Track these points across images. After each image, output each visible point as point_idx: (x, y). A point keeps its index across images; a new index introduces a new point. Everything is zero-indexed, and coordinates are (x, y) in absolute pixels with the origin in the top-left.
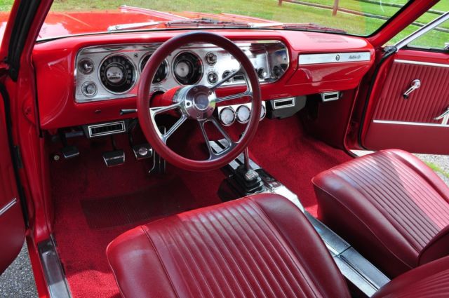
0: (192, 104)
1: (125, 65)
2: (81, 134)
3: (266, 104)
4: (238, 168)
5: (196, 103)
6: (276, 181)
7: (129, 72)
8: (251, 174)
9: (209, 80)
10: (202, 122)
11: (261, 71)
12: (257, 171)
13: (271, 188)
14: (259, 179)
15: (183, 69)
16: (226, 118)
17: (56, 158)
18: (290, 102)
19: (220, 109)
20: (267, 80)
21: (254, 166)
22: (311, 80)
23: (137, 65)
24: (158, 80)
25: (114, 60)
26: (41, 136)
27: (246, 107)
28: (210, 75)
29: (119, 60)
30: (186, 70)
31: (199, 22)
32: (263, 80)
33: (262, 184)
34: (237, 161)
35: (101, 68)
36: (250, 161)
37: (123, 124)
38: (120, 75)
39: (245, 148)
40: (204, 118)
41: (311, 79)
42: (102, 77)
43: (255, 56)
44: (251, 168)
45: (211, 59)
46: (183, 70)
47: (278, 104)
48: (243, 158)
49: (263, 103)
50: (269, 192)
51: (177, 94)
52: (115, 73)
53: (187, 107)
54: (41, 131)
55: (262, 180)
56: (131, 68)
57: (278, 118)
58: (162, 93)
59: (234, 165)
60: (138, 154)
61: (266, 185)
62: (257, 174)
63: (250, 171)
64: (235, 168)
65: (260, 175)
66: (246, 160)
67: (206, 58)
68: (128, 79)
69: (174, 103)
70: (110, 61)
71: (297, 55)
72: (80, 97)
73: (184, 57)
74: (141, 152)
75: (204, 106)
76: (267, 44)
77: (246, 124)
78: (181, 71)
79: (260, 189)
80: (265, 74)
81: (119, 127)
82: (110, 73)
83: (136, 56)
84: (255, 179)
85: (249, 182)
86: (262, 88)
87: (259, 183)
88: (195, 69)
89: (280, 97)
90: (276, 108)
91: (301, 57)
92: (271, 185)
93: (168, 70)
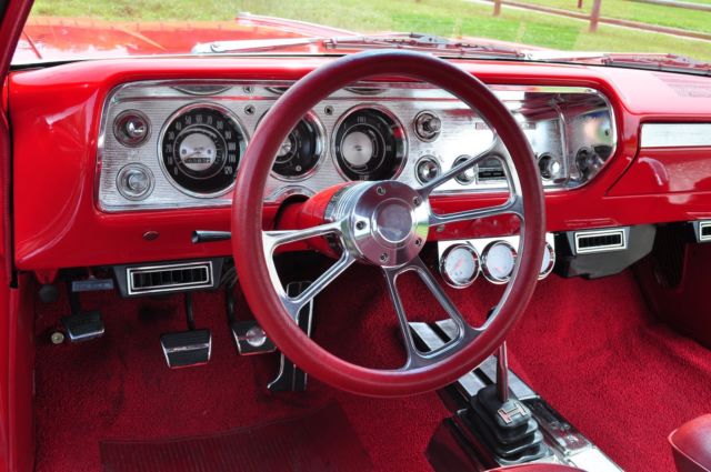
0: (370, 226)
1: (223, 132)
2: (108, 285)
3: (556, 239)
4: (481, 392)
5: (380, 223)
6: (574, 431)
7: (232, 147)
8: (513, 412)
9: (420, 175)
10: (393, 272)
11: (545, 159)
12: (527, 403)
13: (561, 451)
14: (533, 425)
15: (358, 148)
16: (458, 268)
17: (57, 338)
18: (615, 239)
19: (443, 246)
20: (559, 182)
21: (520, 389)
22: (665, 189)
23: (250, 132)
24: (298, 168)
25: (199, 118)
26: (13, 284)
27: (508, 245)
28: (422, 164)
29: (210, 119)
30: (367, 151)
31: (403, 42)
32: (551, 183)
33: (538, 437)
34: (480, 374)
35: (167, 135)
36: (511, 376)
37: (209, 268)
38: (210, 154)
39: (500, 342)
40: (398, 263)
41: (666, 184)
42: (166, 155)
43: (532, 125)
44: (513, 396)
45: (426, 126)
46: (360, 150)
47: (584, 243)
48: (494, 368)
49: (550, 238)
50: (555, 460)
51: (334, 203)
52: (199, 149)
53: (358, 233)
54: (14, 273)
55: (541, 428)
56: (237, 137)
57: (585, 277)
58: (304, 199)
59: (471, 384)
60: (244, 344)
61: (550, 440)
62: (527, 412)
63: (511, 403)
64: (473, 392)
65: (536, 414)
66: (500, 374)
67: (416, 122)
68: (228, 164)
69: (328, 222)
70: (189, 120)
71: (637, 124)
72: (111, 199)
73: (362, 120)
74: (250, 337)
75: (399, 233)
76: (563, 95)
77: (504, 287)
78: (355, 152)
79: (534, 450)
80: (556, 168)
81: (200, 275)
82: (187, 149)
83: (250, 110)
84: (523, 426)
85: (506, 430)
86: (548, 201)
87: (531, 436)
88: (386, 148)
89: (589, 226)
90: (580, 250)
91: (646, 128)
92: (562, 442)
93: (322, 145)
